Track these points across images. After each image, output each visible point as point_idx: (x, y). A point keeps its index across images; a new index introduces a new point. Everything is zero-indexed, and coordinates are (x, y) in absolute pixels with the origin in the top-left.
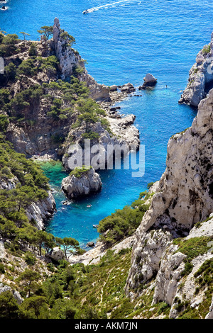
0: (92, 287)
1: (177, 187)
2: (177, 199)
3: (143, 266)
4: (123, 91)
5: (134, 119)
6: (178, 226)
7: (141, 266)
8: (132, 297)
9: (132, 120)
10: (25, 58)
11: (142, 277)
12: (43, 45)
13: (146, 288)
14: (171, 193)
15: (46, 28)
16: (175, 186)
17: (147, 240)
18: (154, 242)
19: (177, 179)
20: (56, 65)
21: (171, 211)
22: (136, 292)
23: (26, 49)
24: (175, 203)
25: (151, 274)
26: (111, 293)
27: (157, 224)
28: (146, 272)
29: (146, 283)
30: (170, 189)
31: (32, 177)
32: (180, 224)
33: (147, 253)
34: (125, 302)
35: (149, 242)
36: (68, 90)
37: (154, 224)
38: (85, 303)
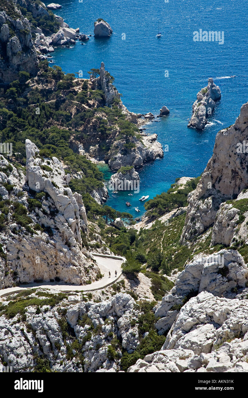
0: (152, 242)
1: (222, 168)
2: (221, 176)
3: (197, 224)
4: (146, 118)
5: (157, 137)
6: (222, 196)
7: (195, 224)
8: (189, 245)
9: (155, 137)
10: (79, 91)
11: (196, 232)
12: (92, 82)
13: (199, 239)
14: (217, 172)
15: (94, 70)
16: (221, 167)
17: (199, 206)
18: (205, 207)
19: (222, 162)
20: (102, 96)
21: (217, 185)
22: (191, 242)
23: (80, 84)
24: (220, 180)
25: (203, 229)
26: (169, 245)
27: (206, 195)
28: (199, 228)
29: (199, 235)
30: (217, 169)
31: (92, 172)
32: (224, 195)
33: (199, 214)
34: (184, 249)
35: (201, 207)
36: (111, 113)
37: (204, 195)
38: (149, 252)
